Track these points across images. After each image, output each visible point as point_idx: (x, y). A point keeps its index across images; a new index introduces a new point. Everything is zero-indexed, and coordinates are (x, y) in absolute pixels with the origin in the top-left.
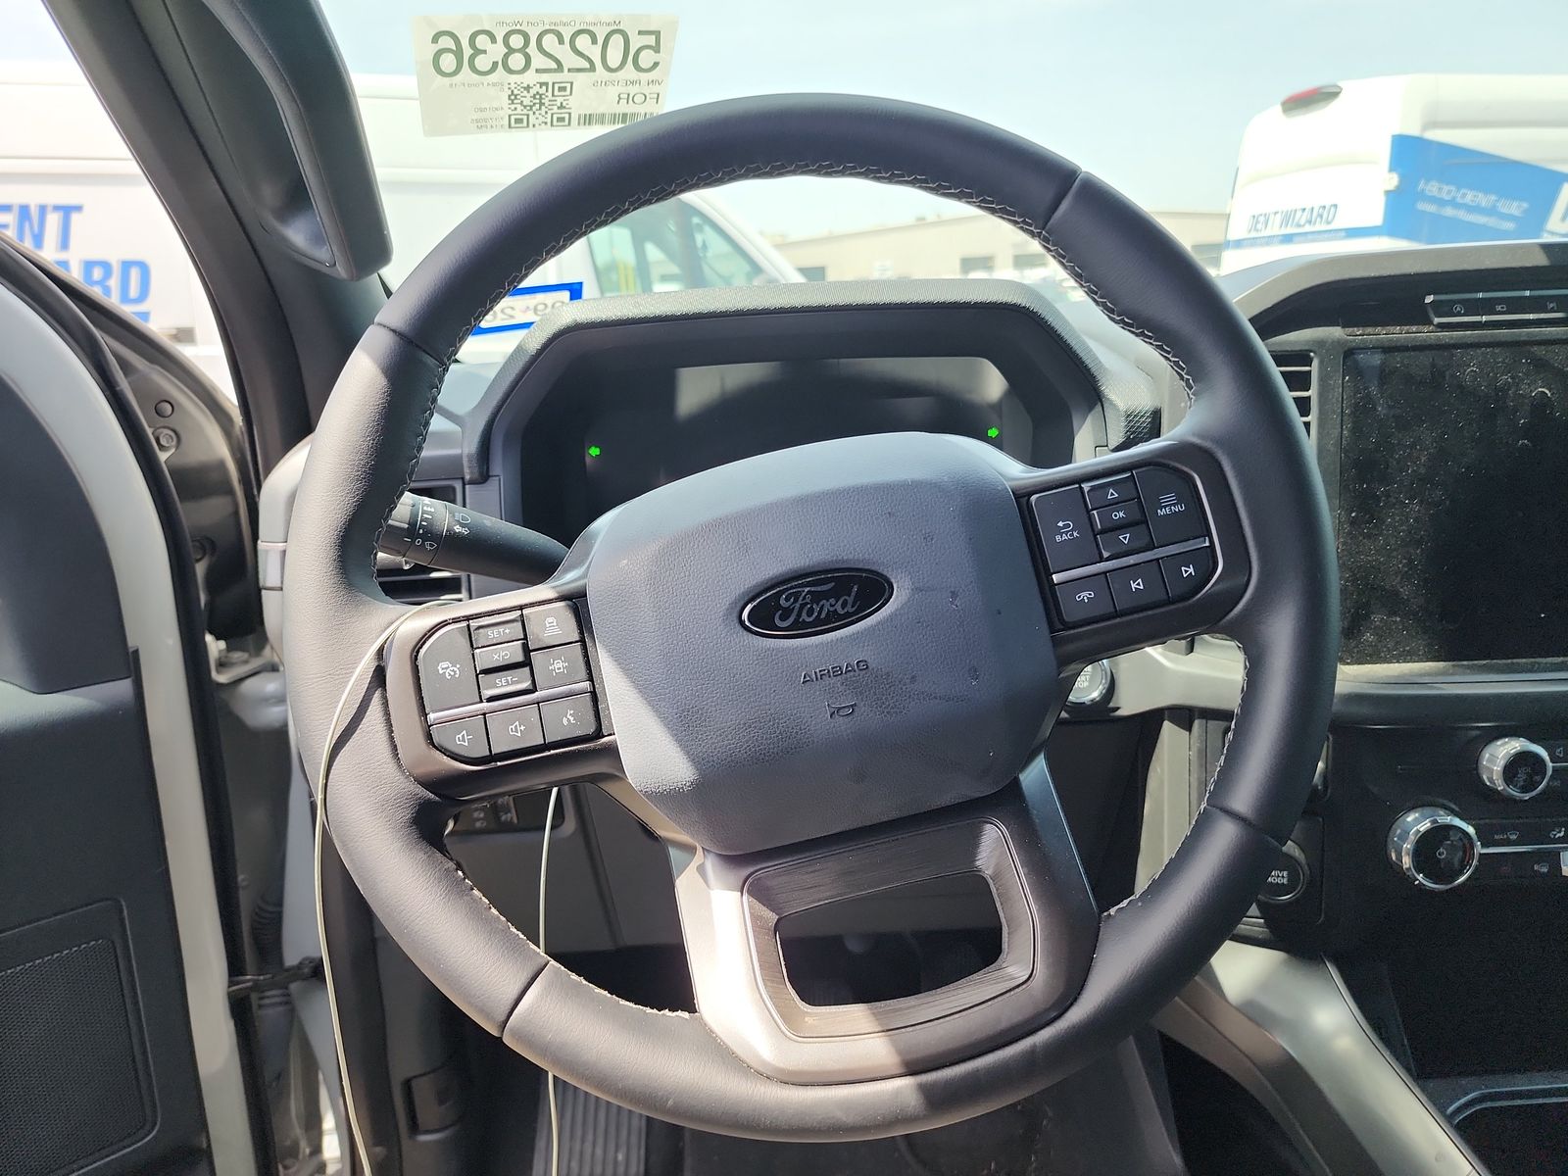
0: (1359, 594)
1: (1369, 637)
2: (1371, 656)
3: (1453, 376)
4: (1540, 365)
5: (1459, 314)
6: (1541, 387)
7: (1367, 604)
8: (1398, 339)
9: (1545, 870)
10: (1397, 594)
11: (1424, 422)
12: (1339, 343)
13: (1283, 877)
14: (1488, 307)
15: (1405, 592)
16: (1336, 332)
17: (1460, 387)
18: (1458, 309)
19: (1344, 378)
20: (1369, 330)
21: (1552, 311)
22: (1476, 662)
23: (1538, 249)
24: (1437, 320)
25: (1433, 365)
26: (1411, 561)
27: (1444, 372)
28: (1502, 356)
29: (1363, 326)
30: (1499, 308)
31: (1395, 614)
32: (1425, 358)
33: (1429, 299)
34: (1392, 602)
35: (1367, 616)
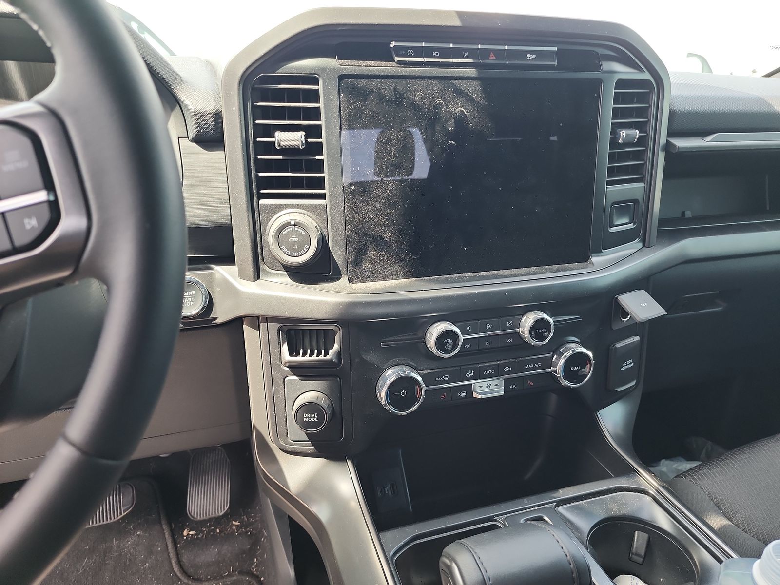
0: (360, 238)
1: (367, 265)
2: (369, 277)
3: (408, 97)
4: (459, 93)
5: (411, 56)
6: (461, 107)
7: (365, 245)
8: (373, 70)
9: (464, 395)
10: (382, 238)
11: (392, 127)
12: (334, 69)
13: (314, 417)
14: (428, 52)
15: (388, 236)
16: (333, 63)
17: (413, 104)
18: (410, 53)
19: (340, 95)
20: (355, 62)
21: (466, 58)
22: (429, 278)
23: (455, 14)
24: (397, 59)
25: (396, 89)
26: (389, 218)
27: (403, 94)
28: (437, 85)
29: (351, 60)
30: (435, 54)
31: (382, 251)
32: (391, 84)
33: (393, 44)
34: (379, 242)
35: (365, 253)
